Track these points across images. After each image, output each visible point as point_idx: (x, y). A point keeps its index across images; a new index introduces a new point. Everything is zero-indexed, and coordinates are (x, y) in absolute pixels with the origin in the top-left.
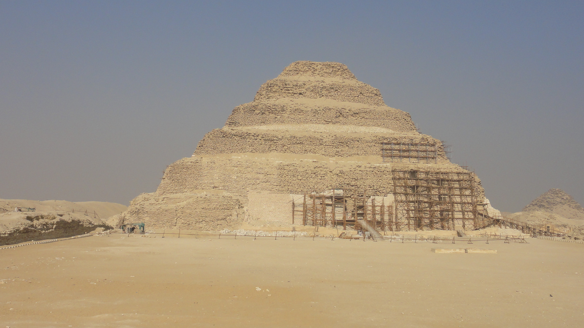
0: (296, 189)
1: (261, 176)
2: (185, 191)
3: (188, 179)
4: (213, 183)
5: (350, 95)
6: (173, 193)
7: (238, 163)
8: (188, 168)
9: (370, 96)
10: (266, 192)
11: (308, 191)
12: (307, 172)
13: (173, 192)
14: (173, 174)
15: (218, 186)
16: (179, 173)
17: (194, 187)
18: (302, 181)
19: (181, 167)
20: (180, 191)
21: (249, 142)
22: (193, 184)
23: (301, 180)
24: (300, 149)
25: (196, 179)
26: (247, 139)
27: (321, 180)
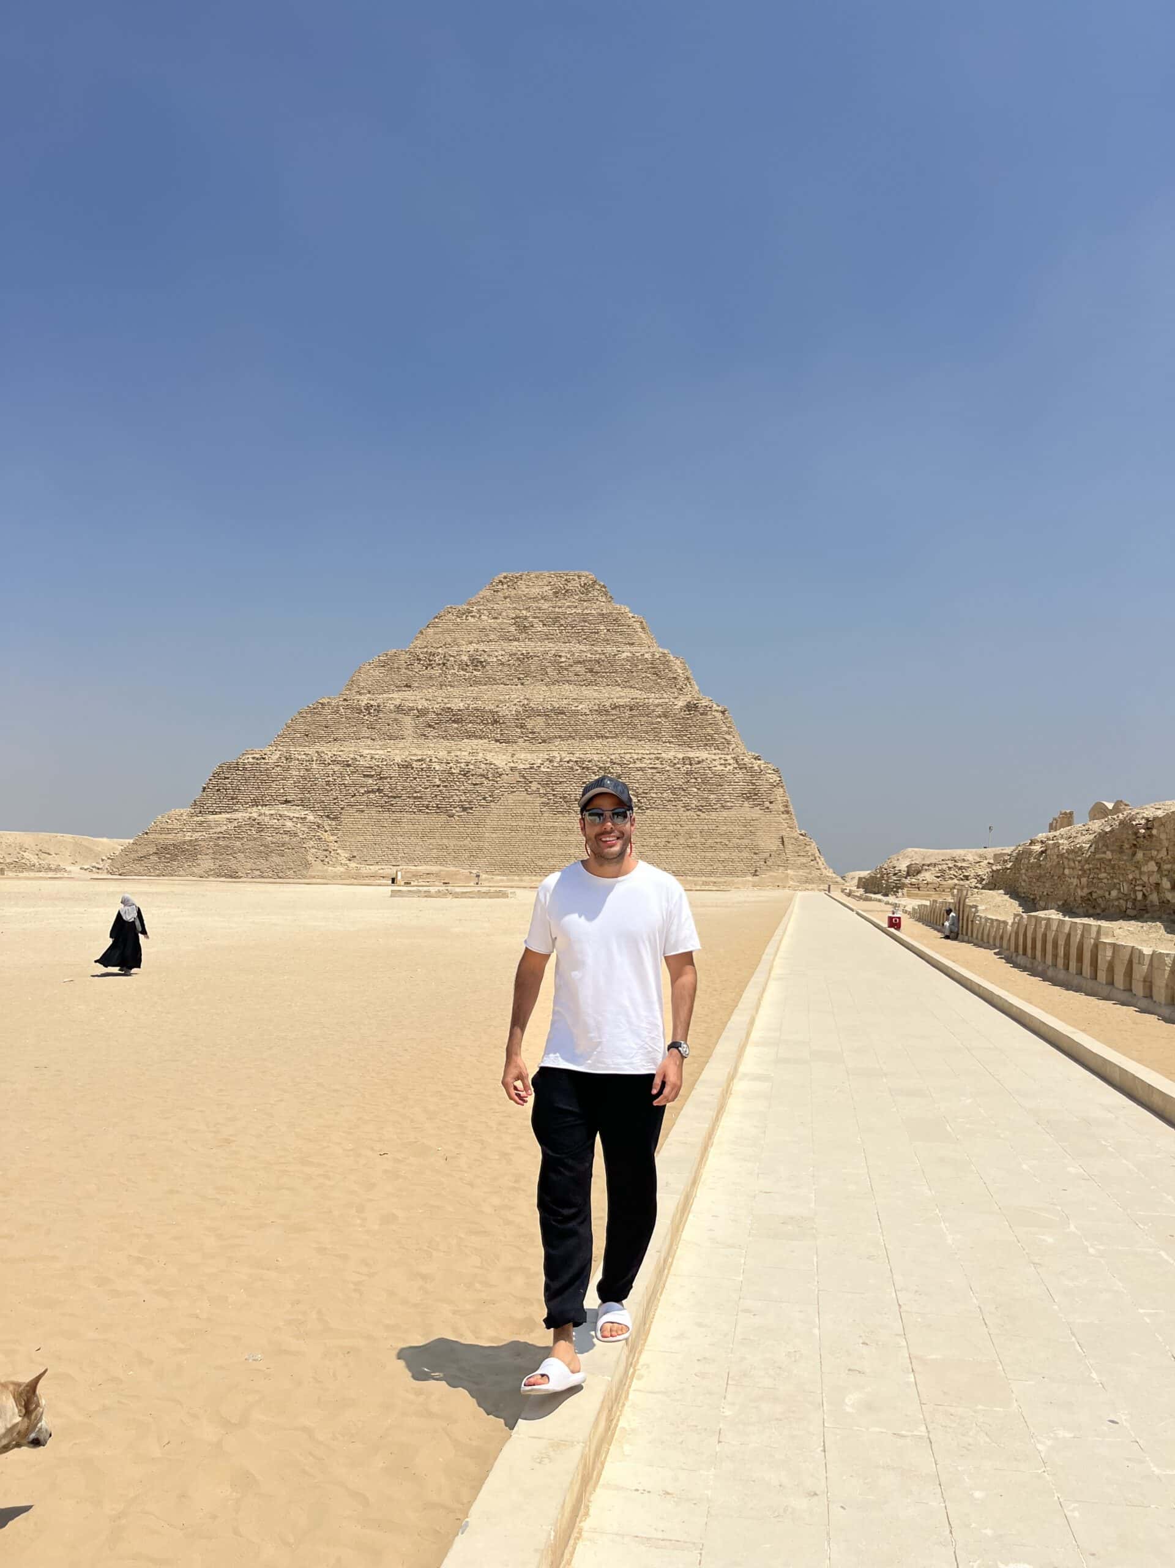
0: (427, 803)
1: (370, 781)
2: (236, 808)
3: (243, 788)
4: (284, 794)
5: (580, 631)
6: (214, 813)
7: (334, 758)
8: (245, 769)
9: (619, 630)
10: (374, 809)
11: (449, 806)
12: (454, 771)
13: (216, 810)
14: (219, 779)
15: (292, 799)
16: (228, 778)
17: (250, 801)
18: (441, 788)
19: (235, 767)
20: (227, 808)
21: (367, 720)
22: (251, 796)
23: (438, 786)
24: (455, 731)
25: (257, 786)
26: (364, 716)
27: (475, 787)
